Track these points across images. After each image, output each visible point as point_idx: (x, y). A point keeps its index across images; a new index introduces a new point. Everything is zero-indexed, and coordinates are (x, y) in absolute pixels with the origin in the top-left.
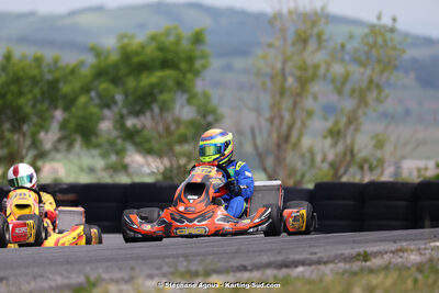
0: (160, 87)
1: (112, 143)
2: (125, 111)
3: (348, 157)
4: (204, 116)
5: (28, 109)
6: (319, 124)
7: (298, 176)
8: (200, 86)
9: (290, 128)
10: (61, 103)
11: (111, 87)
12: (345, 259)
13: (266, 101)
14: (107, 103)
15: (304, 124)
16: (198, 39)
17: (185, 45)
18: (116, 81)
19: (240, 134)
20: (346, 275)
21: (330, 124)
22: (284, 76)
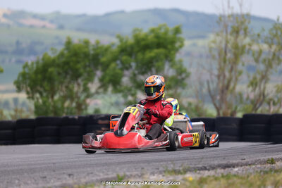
0: (156, 58)
1: (129, 90)
2: (136, 72)
3: (262, 97)
5: (82, 70)
6: (244, 77)
7: (233, 109)
8: (178, 57)
9: (229, 81)
10: (100, 68)
11: (129, 58)
12: (261, 163)
13: (215, 65)
14: (126, 67)
15: (236, 79)
16: (177, 31)
17: (170, 35)
18: (130, 55)
19: (201, 84)
20: (262, 173)
21: (251, 79)
22: (226, 52)
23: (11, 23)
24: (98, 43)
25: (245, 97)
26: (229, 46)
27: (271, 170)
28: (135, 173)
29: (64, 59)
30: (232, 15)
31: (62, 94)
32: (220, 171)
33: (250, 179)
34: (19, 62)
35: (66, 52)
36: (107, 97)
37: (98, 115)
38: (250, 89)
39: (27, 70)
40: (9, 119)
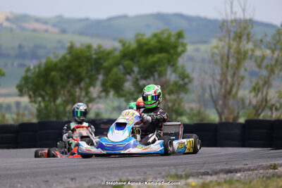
0: (159, 63)
1: (132, 94)
2: (139, 77)
3: (264, 103)
4: (183, 79)
5: (84, 74)
6: (246, 83)
8: (181, 61)
9: (232, 87)
10: (102, 71)
11: (131, 63)
12: (263, 168)
13: (218, 71)
14: (128, 72)
15: (239, 85)
16: (180, 35)
17: (173, 39)
18: (132, 59)
19: (204, 89)
20: (265, 178)
21: (254, 84)
22: (228, 57)
23: (14, 27)
24: (100, 47)
25: (247, 102)
26: (232, 51)
27: (273, 176)
28: (137, 178)
29: (66, 64)
30: (235, 21)
31: (64, 98)
32: (223, 176)
33: (252, 184)
34: (21, 65)
35: (68, 56)
36: (109, 102)
37: (100, 120)
38: (253, 94)
39: (29, 74)
40: (11, 122)
